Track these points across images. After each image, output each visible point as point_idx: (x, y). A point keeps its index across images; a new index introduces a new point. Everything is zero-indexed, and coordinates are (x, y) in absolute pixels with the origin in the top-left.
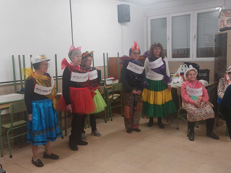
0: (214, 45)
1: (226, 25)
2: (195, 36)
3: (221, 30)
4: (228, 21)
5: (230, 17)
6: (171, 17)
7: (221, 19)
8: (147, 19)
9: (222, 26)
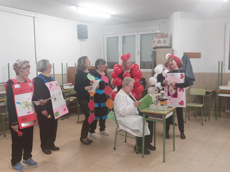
0: (151, 59)
1: (156, 45)
2: (139, 52)
3: (154, 48)
5: (159, 39)
7: (154, 40)
8: (104, 37)
9: (154, 45)
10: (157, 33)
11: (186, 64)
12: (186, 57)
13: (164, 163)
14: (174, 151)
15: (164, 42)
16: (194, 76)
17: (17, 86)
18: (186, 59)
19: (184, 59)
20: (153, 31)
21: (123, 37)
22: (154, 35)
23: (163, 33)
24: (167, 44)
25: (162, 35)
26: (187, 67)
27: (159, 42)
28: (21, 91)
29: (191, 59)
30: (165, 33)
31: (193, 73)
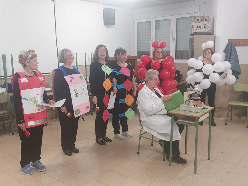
0: (189, 48)
1: (195, 30)
2: (174, 40)
3: (192, 35)
4: (197, 27)
5: (198, 23)
6: (155, 21)
7: (192, 25)
8: (134, 22)
9: (192, 31)
10: (196, 16)
11: (231, 53)
12: (232, 46)
13: (195, 174)
14: (209, 159)
15: (205, 27)
16: (240, 69)
17: (23, 80)
18: (231, 48)
19: (228, 47)
20: (192, 13)
21: (156, 21)
22: (193, 19)
23: (204, 15)
24: (208, 30)
25: (202, 18)
26: (231, 57)
27: (198, 27)
28: (28, 86)
29: (236, 48)
30: (206, 16)
31: (239, 65)
